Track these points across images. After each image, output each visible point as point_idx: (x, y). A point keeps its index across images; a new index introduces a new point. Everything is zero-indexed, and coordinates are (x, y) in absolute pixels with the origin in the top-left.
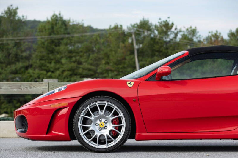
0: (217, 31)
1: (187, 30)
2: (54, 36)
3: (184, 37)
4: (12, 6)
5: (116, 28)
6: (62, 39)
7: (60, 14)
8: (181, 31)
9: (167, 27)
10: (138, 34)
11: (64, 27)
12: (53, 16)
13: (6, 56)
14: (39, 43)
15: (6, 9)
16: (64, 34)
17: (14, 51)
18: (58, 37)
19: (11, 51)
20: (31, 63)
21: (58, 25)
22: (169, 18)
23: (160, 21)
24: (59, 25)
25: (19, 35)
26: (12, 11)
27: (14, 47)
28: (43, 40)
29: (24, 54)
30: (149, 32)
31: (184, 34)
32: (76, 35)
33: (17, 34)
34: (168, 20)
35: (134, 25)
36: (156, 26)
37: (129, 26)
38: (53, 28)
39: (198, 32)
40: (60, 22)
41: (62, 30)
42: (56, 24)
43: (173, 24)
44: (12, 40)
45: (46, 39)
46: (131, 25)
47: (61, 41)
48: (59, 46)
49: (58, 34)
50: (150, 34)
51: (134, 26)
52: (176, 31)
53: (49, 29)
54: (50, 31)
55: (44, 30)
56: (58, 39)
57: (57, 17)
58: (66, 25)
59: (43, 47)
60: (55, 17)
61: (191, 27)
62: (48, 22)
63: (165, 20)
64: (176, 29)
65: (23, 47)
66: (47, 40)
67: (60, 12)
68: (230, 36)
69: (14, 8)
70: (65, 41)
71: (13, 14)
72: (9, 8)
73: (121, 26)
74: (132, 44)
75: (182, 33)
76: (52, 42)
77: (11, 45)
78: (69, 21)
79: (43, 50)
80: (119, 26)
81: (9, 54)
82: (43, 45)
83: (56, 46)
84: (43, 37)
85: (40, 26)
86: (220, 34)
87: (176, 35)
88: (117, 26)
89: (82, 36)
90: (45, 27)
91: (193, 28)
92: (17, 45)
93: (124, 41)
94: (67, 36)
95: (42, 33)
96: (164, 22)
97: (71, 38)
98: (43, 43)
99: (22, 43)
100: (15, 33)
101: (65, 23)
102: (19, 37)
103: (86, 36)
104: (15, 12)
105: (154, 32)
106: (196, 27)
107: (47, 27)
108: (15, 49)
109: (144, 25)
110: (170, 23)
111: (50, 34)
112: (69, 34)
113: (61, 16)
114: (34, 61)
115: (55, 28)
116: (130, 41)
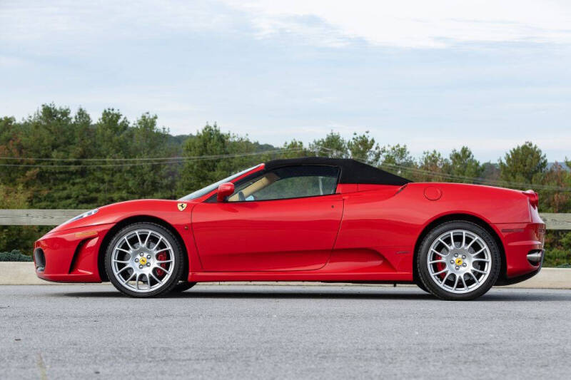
0: (435, 152)
1: (394, 149)
2: (207, 157)
3: (389, 159)
4: (148, 113)
5: (293, 145)
6: (218, 161)
7: (215, 126)
8: (384, 151)
9: (364, 145)
11: (221, 144)
12: (206, 129)
13: (139, 184)
14: (186, 165)
15: (140, 118)
16: (221, 154)
17: (149, 177)
18: (213, 157)
19: (146, 177)
20: (173, 194)
21: (212, 141)
22: (367, 132)
23: (355, 137)
24: (214, 141)
25: (158, 155)
26: (149, 121)
27: (150, 171)
28: (191, 162)
29: (165, 182)
30: (339, 153)
31: (388, 156)
32: (237, 156)
33: (155, 153)
34: (366, 135)
35: (319, 142)
36: (349, 144)
37: (312, 143)
38: (205, 145)
39: (408, 153)
40: (216, 138)
41: (218, 148)
42: (210, 139)
43: (373, 141)
44: (148, 161)
45: (195, 160)
46: (315, 142)
47: (216, 163)
48: (214, 170)
49: (212, 154)
50: (341, 155)
51: (318, 144)
52: (377, 151)
53: (200, 147)
54: (201, 149)
55: (192, 149)
56: (212, 161)
57: (211, 129)
58: (223, 141)
59: (191, 172)
60: (208, 130)
61: (398, 146)
62: (199, 137)
63: (362, 136)
64: (377, 148)
65: (163, 172)
66: (197, 162)
67: (216, 122)
68: (453, 157)
69: (151, 117)
70: (222, 164)
71: (150, 125)
72: (144, 117)
73: (301, 143)
75: (385, 154)
76: (204, 164)
77: (146, 169)
78: (228, 136)
79: (190, 176)
80: (298, 144)
81: (144, 181)
82: (191, 170)
83: (209, 171)
84: (192, 157)
85: (187, 142)
86: (439, 155)
87: (378, 156)
88: (296, 143)
89: (246, 157)
90: (194, 144)
91: (402, 146)
92: (155, 168)
94: (225, 156)
95: (189, 152)
96: (361, 138)
97: (230, 160)
98: (191, 167)
99: (162, 166)
100: (152, 151)
101: (222, 139)
102: (158, 157)
103: (250, 157)
104: (153, 123)
105: (347, 153)
106: (405, 146)
107: (197, 144)
108: (152, 174)
109: (333, 142)
110: (370, 139)
111: (202, 155)
112: (227, 153)
113: (217, 128)
114: (178, 191)
115: (209, 145)
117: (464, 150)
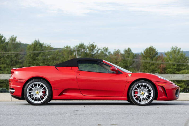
0: (118, 49)
1: (103, 48)
2: (35, 52)
3: (102, 52)
4: (13, 35)
5: (67, 47)
6: (40, 53)
8: (100, 49)
9: (93, 47)
10: (78, 51)
13: (10, 62)
14: (28, 55)
15: (10, 37)
16: (41, 50)
17: (15, 59)
18: (38, 52)
19: (13, 59)
20: (23, 65)
22: (94, 42)
23: (89, 44)
24: (38, 46)
27: (15, 57)
28: (30, 54)
29: (20, 61)
30: (84, 50)
32: (46, 51)
33: (16, 50)
34: (94, 44)
36: (87, 47)
37: (74, 46)
38: (35, 47)
39: (109, 50)
40: (39, 44)
41: (40, 48)
42: (37, 45)
43: (96, 46)
44: (14, 53)
48: (38, 56)
49: (38, 50)
51: (76, 47)
52: (97, 49)
53: (33, 48)
57: (37, 42)
60: (36, 41)
62: (33, 45)
63: (92, 44)
64: (97, 48)
65: (19, 57)
66: (32, 54)
68: (125, 52)
69: (15, 37)
70: (41, 54)
71: (14, 40)
72: (12, 37)
74: (75, 56)
76: (35, 54)
77: (13, 56)
78: (43, 44)
79: (30, 58)
80: (69, 47)
81: (12, 61)
82: (30, 56)
83: (36, 56)
84: (30, 52)
86: (120, 51)
87: (98, 51)
89: (50, 52)
90: (31, 47)
91: (106, 47)
93: (71, 54)
95: (29, 50)
97: (44, 53)
99: (19, 55)
101: (41, 45)
102: (17, 52)
105: (86, 50)
109: (82, 46)
111: (34, 50)
112: (43, 50)
113: (39, 41)
115: (36, 47)
116: (74, 54)
117: (129, 49)
